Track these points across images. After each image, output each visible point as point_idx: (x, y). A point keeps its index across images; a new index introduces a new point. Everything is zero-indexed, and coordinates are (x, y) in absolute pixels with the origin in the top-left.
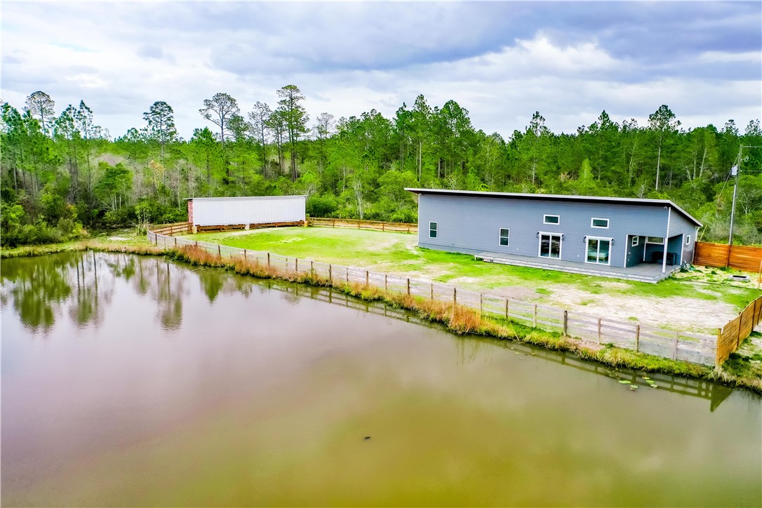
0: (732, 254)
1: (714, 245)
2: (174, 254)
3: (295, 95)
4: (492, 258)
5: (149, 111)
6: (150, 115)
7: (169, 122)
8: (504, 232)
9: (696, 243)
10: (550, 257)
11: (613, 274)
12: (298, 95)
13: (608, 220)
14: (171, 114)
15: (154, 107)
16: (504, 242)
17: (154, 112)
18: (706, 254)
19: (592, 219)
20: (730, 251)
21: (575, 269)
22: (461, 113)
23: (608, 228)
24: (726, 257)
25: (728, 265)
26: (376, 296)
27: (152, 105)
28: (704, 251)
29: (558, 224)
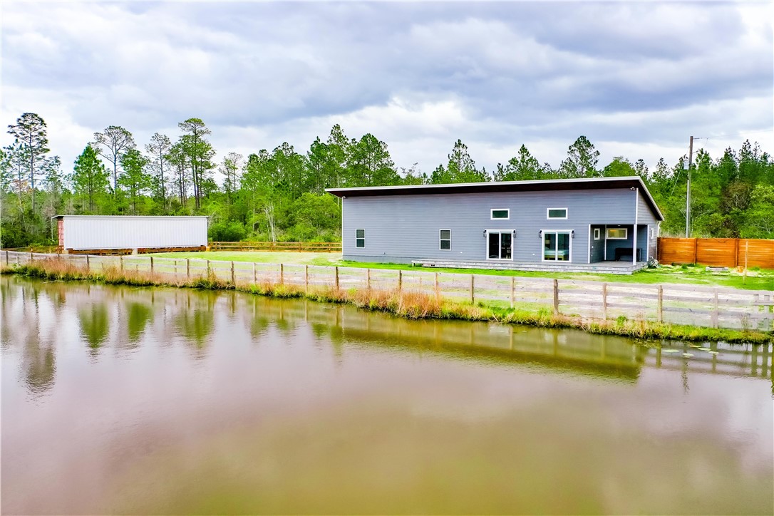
0: (699, 248)
1: (678, 240)
2: (25, 269)
3: (199, 128)
4: (433, 263)
5: (16, 124)
6: (17, 128)
7: (42, 138)
8: (445, 233)
9: (659, 239)
10: (500, 258)
11: (578, 269)
12: (203, 129)
13: (566, 209)
14: (44, 128)
15: (23, 119)
16: (445, 245)
17: (22, 124)
18: (671, 251)
19: (548, 209)
20: (697, 245)
21: (533, 267)
22: (379, 146)
23: (566, 218)
24: (692, 252)
25: (696, 261)
26: (294, 293)
27: (20, 117)
28: (668, 249)
29: (508, 219)
